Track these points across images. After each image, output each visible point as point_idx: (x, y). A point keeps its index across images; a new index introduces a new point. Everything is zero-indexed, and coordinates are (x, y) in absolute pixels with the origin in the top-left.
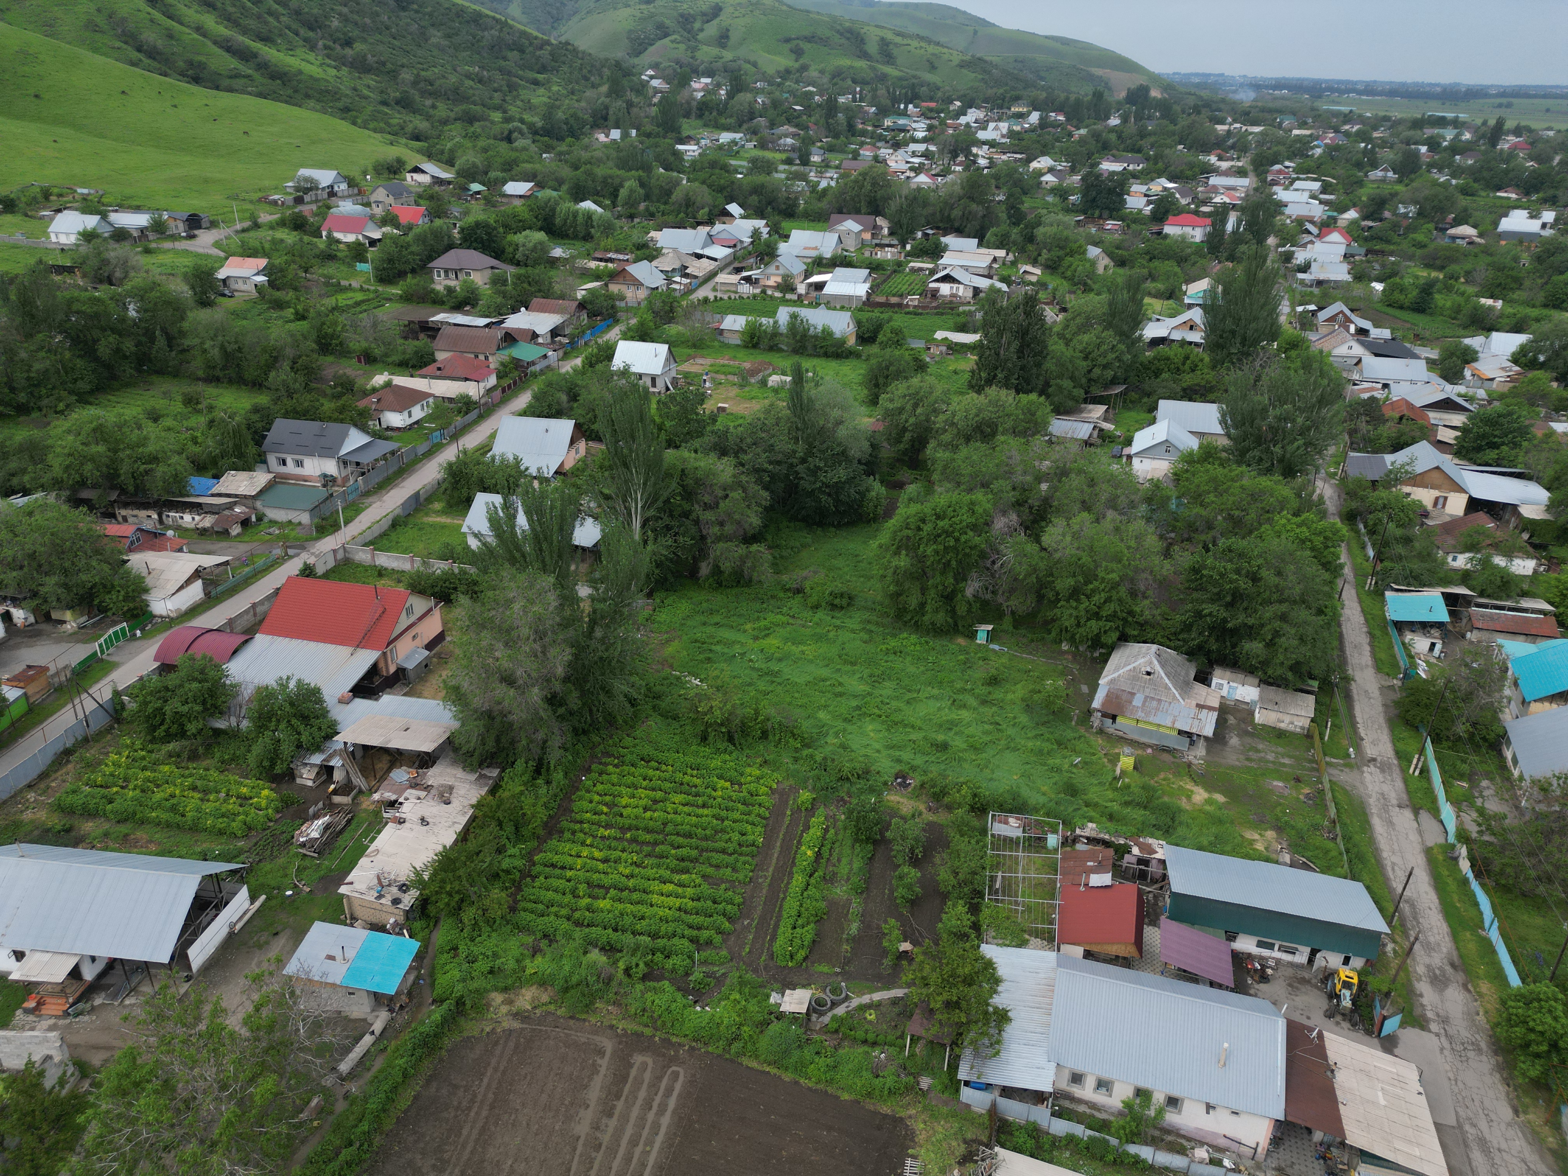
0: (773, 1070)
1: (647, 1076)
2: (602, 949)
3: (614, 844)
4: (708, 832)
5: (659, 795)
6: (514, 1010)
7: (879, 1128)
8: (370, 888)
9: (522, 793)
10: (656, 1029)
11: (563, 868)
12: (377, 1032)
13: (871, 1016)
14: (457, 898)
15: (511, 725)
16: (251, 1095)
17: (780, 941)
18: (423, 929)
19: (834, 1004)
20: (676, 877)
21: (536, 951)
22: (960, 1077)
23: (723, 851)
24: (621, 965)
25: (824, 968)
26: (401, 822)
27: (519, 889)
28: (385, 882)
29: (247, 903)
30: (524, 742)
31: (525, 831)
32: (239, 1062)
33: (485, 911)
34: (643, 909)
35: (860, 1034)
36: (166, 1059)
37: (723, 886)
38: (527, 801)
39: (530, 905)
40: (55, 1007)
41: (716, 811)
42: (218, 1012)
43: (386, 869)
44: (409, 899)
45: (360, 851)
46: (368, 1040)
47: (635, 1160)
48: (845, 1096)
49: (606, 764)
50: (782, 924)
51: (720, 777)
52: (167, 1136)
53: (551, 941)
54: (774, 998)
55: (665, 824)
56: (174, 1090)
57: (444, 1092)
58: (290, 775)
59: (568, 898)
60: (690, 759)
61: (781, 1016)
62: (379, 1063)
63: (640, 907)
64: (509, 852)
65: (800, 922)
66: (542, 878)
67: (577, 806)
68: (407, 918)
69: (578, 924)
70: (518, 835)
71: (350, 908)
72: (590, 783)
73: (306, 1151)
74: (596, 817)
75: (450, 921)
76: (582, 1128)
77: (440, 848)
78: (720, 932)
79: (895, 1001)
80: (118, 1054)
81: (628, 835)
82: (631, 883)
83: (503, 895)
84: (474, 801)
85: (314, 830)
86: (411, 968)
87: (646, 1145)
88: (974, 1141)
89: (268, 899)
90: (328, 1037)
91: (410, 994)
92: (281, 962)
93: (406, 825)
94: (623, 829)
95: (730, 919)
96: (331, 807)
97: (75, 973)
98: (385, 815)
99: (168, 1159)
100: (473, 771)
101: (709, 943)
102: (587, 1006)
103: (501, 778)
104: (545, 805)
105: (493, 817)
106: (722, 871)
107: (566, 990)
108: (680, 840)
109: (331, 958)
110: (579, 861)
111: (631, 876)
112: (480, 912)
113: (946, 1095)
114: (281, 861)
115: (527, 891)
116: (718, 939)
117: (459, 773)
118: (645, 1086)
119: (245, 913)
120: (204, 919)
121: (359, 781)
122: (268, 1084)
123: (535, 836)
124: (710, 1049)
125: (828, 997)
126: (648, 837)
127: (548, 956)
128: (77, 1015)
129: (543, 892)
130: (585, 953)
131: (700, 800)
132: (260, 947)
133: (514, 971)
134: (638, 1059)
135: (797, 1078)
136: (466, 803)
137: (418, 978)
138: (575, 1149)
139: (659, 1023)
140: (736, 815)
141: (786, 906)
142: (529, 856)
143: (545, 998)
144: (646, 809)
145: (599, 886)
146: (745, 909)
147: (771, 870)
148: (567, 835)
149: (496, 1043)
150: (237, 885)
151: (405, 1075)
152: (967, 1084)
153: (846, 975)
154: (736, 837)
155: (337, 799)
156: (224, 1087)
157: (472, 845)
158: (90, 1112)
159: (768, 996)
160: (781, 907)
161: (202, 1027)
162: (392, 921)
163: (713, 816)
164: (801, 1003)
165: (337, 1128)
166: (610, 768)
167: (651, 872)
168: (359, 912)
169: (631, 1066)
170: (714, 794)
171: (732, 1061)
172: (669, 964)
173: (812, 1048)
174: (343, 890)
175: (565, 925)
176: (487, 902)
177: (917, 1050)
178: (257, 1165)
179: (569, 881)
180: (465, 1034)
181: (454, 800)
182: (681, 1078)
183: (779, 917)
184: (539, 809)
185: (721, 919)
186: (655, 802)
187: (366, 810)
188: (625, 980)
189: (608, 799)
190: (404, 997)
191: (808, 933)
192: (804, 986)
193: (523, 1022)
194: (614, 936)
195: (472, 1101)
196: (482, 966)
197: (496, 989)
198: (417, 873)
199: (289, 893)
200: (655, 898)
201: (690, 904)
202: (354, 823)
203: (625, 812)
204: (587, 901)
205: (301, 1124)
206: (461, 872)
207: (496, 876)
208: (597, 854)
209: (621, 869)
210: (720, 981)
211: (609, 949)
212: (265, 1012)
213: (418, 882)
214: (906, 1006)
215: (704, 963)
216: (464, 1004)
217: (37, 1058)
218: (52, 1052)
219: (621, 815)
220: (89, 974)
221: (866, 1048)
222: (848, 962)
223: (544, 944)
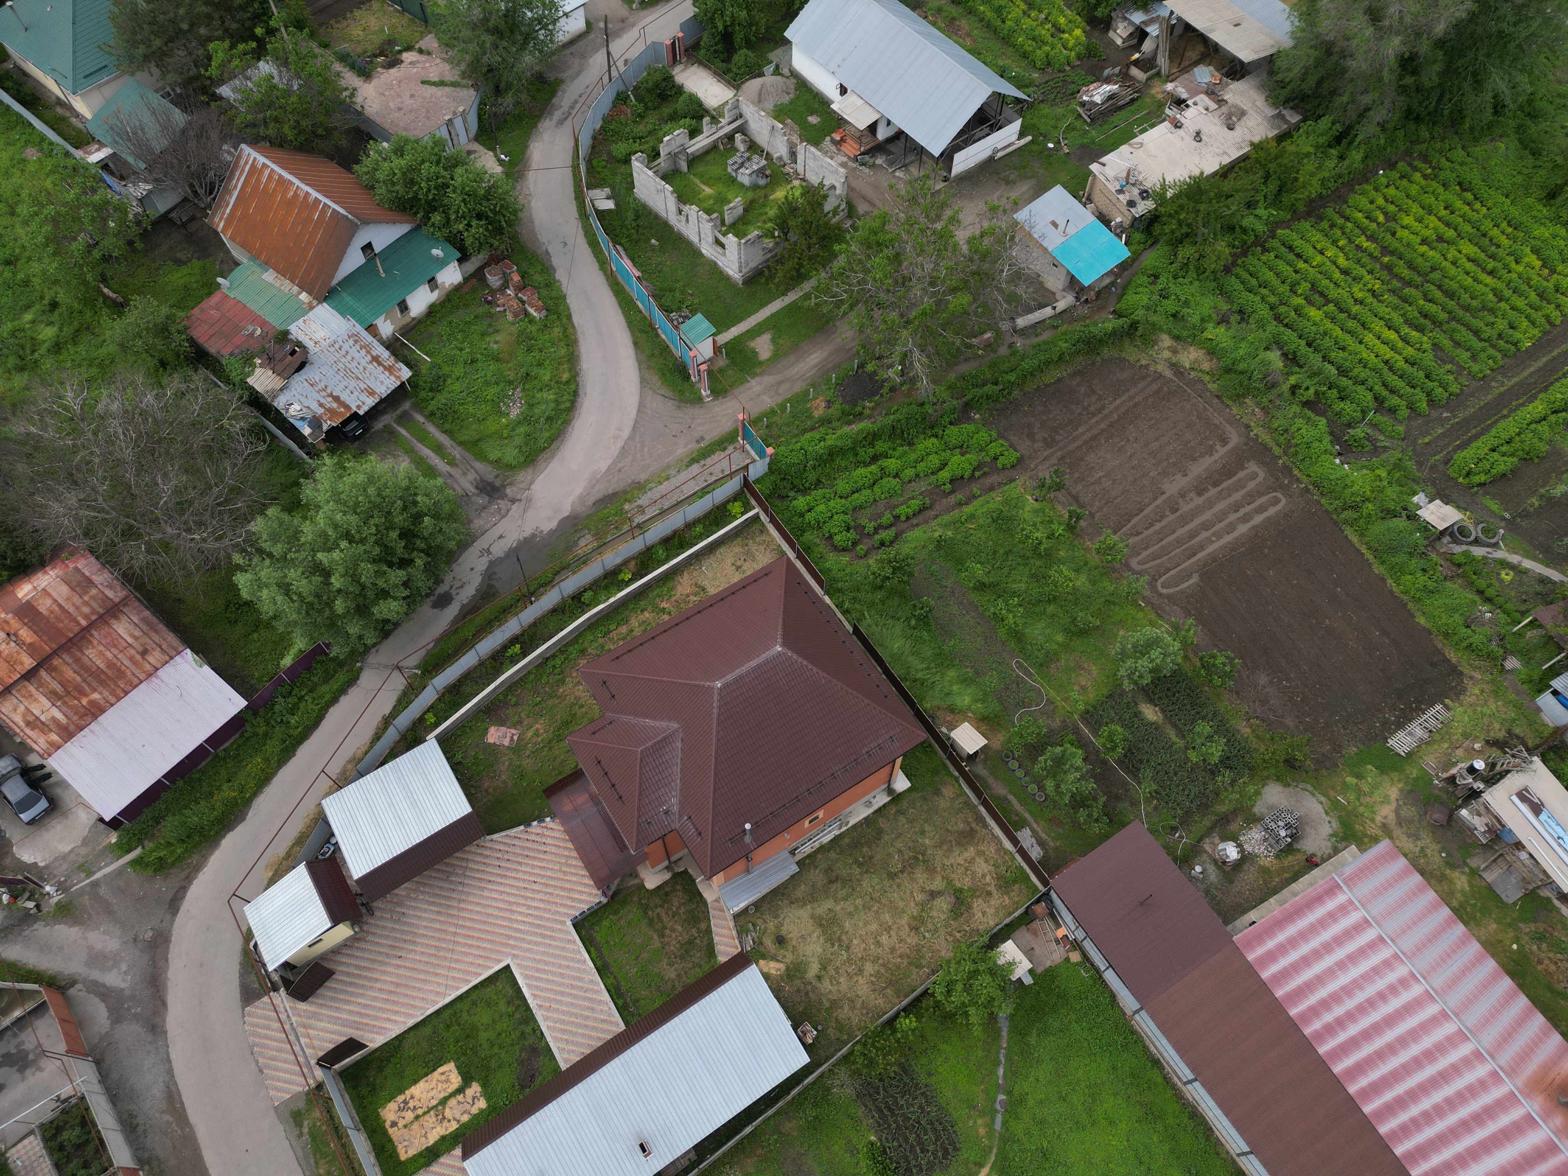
0: (1369, 555)
1: (1251, 485)
2: (1285, 355)
3: (1365, 259)
4: (1474, 303)
5: (1450, 233)
6: (1174, 360)
7: (1432, 665)
8: (1117, 179)
9: (1308, 155)
10: (1285, 453)
11: (1299, 256)
12: (1058, 310)
13: (1507, 576)
14: (1185, 230)
15: (1344, 71)
16: (948, 302)
17: (1468, 453)
18: (1139, 243)
19: (1477, 542)
20: (1406, 330)
21: (1223, 320)
22: (1553, 683)
23: (1476, 333)
24: (1293, 380)
25: (1494, 505)
26: (1178, 125)
27: (1245, 254)
28: (1132, 180)
29: (1016, 136)
30: (1345, 99)
31: (1286, 199)
32: (951, 270)
33: (1202, 256)
34: (1349, 340)
35: (1481, 583)
36: (905, 238)
37: (1449, 367)
38: (1309, 166)
39: (1245, 275)
40: (851, 148)
41: (1500, 285)
42: (954, 220)
43: (1140, 168)
44: (1144, 207)
45: (1126, 137)
46: (1048, 311)
47: (1197, 539)
48: (1422, 620)
49: (1415, 169)
50: (1483, 438)
51: (1535, 251)
52: (883, 296)
53: (1242, 319)
54: (1419, 498)
55: (1433, 269)
56: (900, 264)
57: (1083, 390)
58: (1106, 24)
59: (1284, 289)
60: (1515, 212)
61: (1412, 517)
62: (1046, 336)
63: (1348, 337)
64: (1257, 212)
65: (1504, 448)
66: (1272, 255)
67: (1354, 198)
68: (1132, 225)
69: (1278, 318)
70: (1276, 200)
71: (1091, 188)
72: (1384, 181)
73: (965, 368)
74: (1366, 222)
75: (1166, 248)
76: (1173, 486)
77: (1197, 173)
78: (1411, 407)
79: (1543, 580)
80: (876, 212)
81: (1386, 259)
82: (1355, 309)
83: (1227, 251)
84: (1256, 139)
85: (1099, 93)
86: (1111, 272)
87: (1214, 534)
88: (1518, 737)
89: (1032, 142)
90: (1020, 291)
91: (1098, 294)
92: (1017, 206)
93: (1181, 132)
94: (1386, 250)
95: (1431, 402)
96: (1125, 77)
97: (873, 128)
98: (1167, 111)
99: (877, 313)
100: (1275, 105)
101: (1392, 411)
102: (1238, 395)
103: (1297, 127)
104: (1323, 181)
105: (1263, 166)
106: (1458, 351)
107: (1228, 371)
108: (1438, 294)
109: (1055, 225)
110: (1319, 258)
111: (1361, 302)
112: (1197, 256)
113: (1525, 687)
114: (1059, 110)
115: (1251, 260)
116: (1404, 412)
117: (1260, 101)
118: (1243, 492)
119: (1009, 145)
120: (978, 132)
121: (1163, 61)
122: (963, 300)
123: (1293, 209)
124: (1323, 501)
125: (1475, 532)
126: (1406, 273)
127: (1232, 332)
128: (863, 164)
129: (1265, 269)
130: (1267, 349)
131: (1491, 265)
132: (1007, 182)
133: (1194, 327)
134: (1252, 467)
135: (1387, 576)
136: (1248, 137)
137: (1113, 284)
138: (1156, 499)
139: (1292, 450)
140: (1520, 303)
141: (1502, 424)
142: (1274, 226)
143: (1206, 366)
144: (1424, 242)
145: (1322, 294)
146: (1455, 401)
147: (1514, 380)
148: (1325, 225)
149: (1143, 378)
150: (1016, 115)
151: (1060, 358)
152: (1555, 693)
153: (1511, 525)
154: (1502, 325)
155: (1135, 72)
156: (932, 284)
157: (1227, 186)
158: (844, 246)
159: (1415, 493)
160: (1496, 422)
161: (938, 226)
162: (1119, 220)
163: (1494, 291)
164: (1443, 520)
165: (993, 365)
166: (1417, 176)
167: (1383, 310)
168: (1097, 196)
169: (1243, 468)
170: (1513, 265)
171: (1336, 523)
172: (1339, 406)
173: (1422, 563)
174: (1094, 167)
175: (1264, 312)
176: (1208, 249)
177: (1529, 634)
178: (928, 357)
179: (1296, 272)
180: (1123, 355)
181: (1238, 128)
182: (1279, 507)
183: (1486, 430)
184: (1314, 182)
185: (1422, 396)
186: (1440, 239)
187: (1153, 97)
188: (1287, 394)
189: (1392, 208)
190: (1092, 294)
191: (1504, 464)
192: (1458, 507)
193: (1175, 374)
194: (1303, 349)
195: (1100, 411)
196: (1170, 305)
197: (1169, 332)
198: (1164, 186)
199: (1051, 145)
200: (1369, 338)
201: (1401, 364)
202: (1136, 104)
203: (1401, 233)
204: (1300, 301)
205: (970, 346)
206: (1203, 207)
207: (1231, 229)
208: (1342, 261)
209: (1355, 289)
210: (1376, 451)
211: (1292, 359)
212: (986, 241)
213: (1160, 197)
214: (1553, 591)
215: (1374, 426)
216: (1136, 329)
217: (827, 183)
218: (838, 185)
219: (1393, 234)
220: (882, 134)
221: (1477, 598)
222: (1525, 515)
223: (1235, 318)
